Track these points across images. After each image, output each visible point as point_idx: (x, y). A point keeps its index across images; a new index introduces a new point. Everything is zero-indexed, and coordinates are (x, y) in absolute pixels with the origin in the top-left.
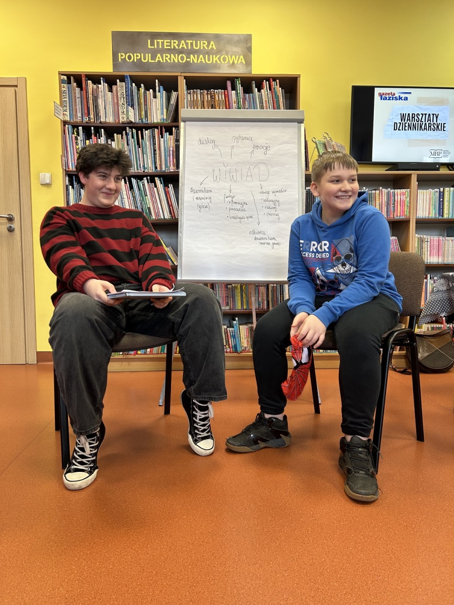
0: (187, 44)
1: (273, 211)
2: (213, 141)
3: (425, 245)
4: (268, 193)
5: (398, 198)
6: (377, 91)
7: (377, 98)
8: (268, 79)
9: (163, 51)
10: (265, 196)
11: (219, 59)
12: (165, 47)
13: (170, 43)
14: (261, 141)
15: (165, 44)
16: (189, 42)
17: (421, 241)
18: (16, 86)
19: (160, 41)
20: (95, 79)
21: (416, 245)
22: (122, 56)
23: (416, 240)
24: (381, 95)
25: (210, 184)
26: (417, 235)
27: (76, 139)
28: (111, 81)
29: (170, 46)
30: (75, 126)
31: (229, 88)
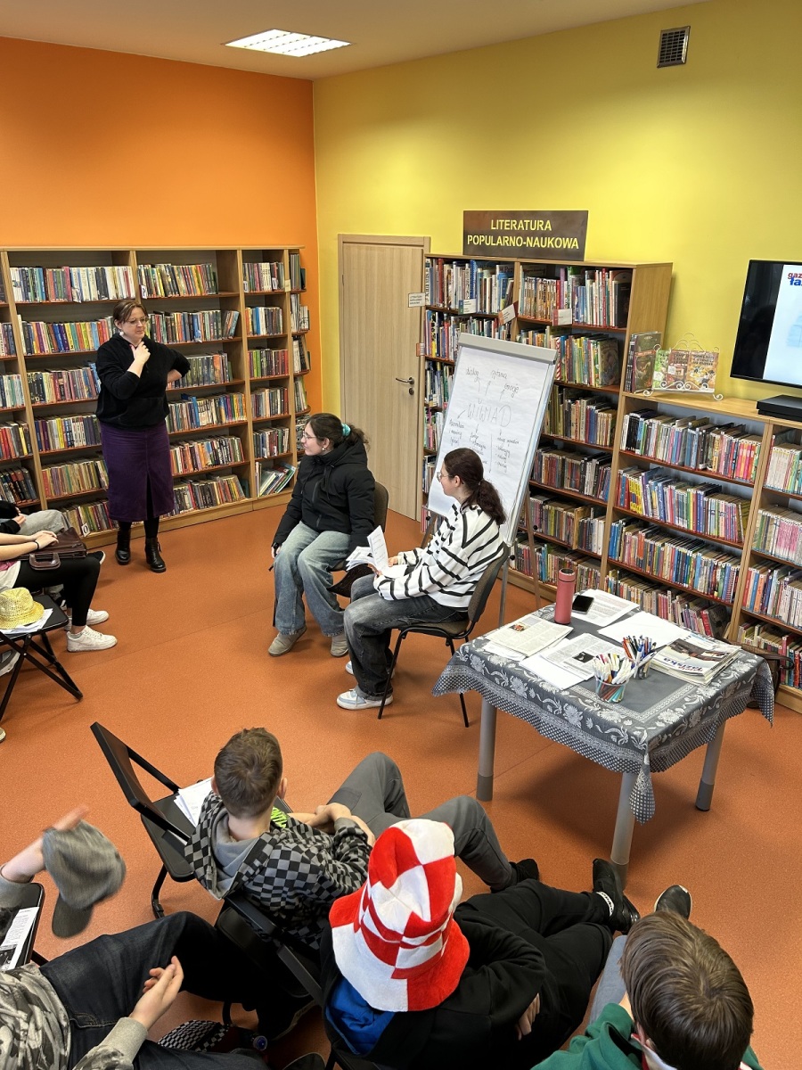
0: (524, 224)
1: (502, 462)
2: (477, 373)
3: (772, 528)
4: (504, 440)
5: (744, 453)
6: (787, 270)
7: (785, 281)
9: (503, 233)
10: (499, 444)
11: (553, 242)
12: (506, 228)
13: (510, 223)
14: (512, 382)
15: (506, 225)
16: (527, 221)
17: (768, 521)
18: (423, 246)
19: (502, 221)
21: (758, 525)
22: (470, 238)
23: (760, 518)
24: (792, 277)
25: (463, 420)
26: (760, 511)
29: (510, 227)
30: (434, 311)
31: (562, 278)
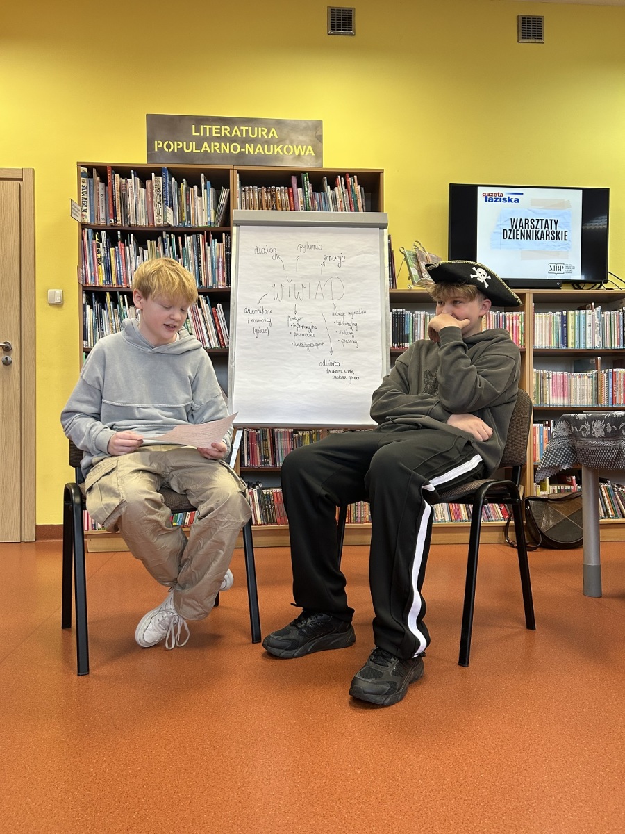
0: (241, 131)
1: (350, 338)
2: (274, 250)
3: (546, 382)
4: (343, 314)
5: (510, 323)
6: (480, 191)
7: (480, 199)
8: (343, 174)
9: (211, 139)
10: (339, 319)
11: (282, 149)
12: (214, 135)
13: (220, 129)
14: (335, 251)
15: (214, 131)
16: (244, 128)
17: (541, 378)
18: (21, 180)
19: (208, 127)
20: (125, 172)
21: (535, 383)
22: (158, 145)
23: (535, 376)
24: (485, 196)
25: (268, 303)
26: (535, 370)
27: (98, 246)
28: (144, 174)
29: (220, 133)
30: (97, 230)
31: (295, 185)
